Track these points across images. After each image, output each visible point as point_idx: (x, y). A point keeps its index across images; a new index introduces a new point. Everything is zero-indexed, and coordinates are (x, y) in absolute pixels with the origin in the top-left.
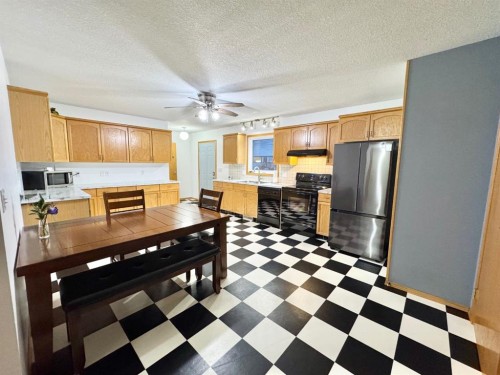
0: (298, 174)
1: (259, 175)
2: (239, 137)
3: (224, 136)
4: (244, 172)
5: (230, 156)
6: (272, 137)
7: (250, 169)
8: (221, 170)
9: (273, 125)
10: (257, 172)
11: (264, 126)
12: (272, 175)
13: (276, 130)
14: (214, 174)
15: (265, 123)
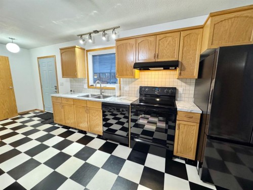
0: (141, 88)
1: (101, 89)
2: (77, 50)
3: (61, 49)
4: (86, 86)
5: (69, 70)
6: (114, 51)
7: (91, 82)
8: (62, 84)
9: (114, 37)
10: (98, 85)
11: (104, 38)
12: (114, 89)
13: (117, 40)
14: (57, 88)
15: (104, 35)
